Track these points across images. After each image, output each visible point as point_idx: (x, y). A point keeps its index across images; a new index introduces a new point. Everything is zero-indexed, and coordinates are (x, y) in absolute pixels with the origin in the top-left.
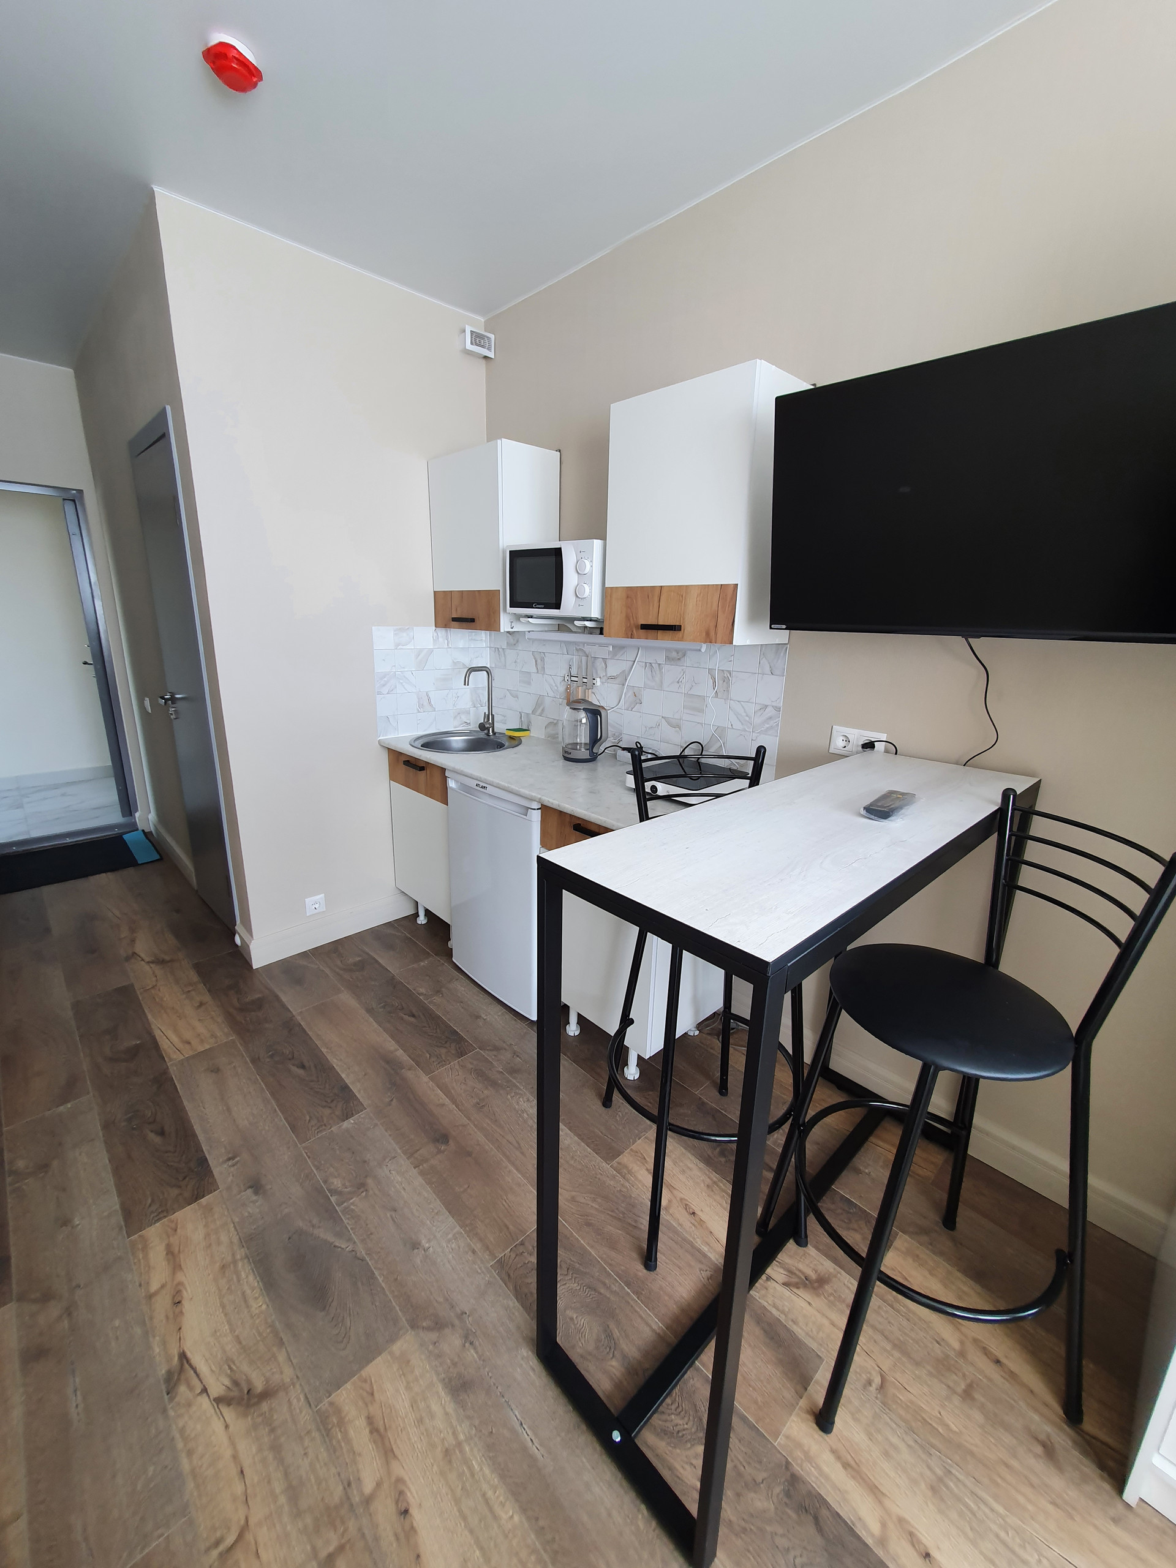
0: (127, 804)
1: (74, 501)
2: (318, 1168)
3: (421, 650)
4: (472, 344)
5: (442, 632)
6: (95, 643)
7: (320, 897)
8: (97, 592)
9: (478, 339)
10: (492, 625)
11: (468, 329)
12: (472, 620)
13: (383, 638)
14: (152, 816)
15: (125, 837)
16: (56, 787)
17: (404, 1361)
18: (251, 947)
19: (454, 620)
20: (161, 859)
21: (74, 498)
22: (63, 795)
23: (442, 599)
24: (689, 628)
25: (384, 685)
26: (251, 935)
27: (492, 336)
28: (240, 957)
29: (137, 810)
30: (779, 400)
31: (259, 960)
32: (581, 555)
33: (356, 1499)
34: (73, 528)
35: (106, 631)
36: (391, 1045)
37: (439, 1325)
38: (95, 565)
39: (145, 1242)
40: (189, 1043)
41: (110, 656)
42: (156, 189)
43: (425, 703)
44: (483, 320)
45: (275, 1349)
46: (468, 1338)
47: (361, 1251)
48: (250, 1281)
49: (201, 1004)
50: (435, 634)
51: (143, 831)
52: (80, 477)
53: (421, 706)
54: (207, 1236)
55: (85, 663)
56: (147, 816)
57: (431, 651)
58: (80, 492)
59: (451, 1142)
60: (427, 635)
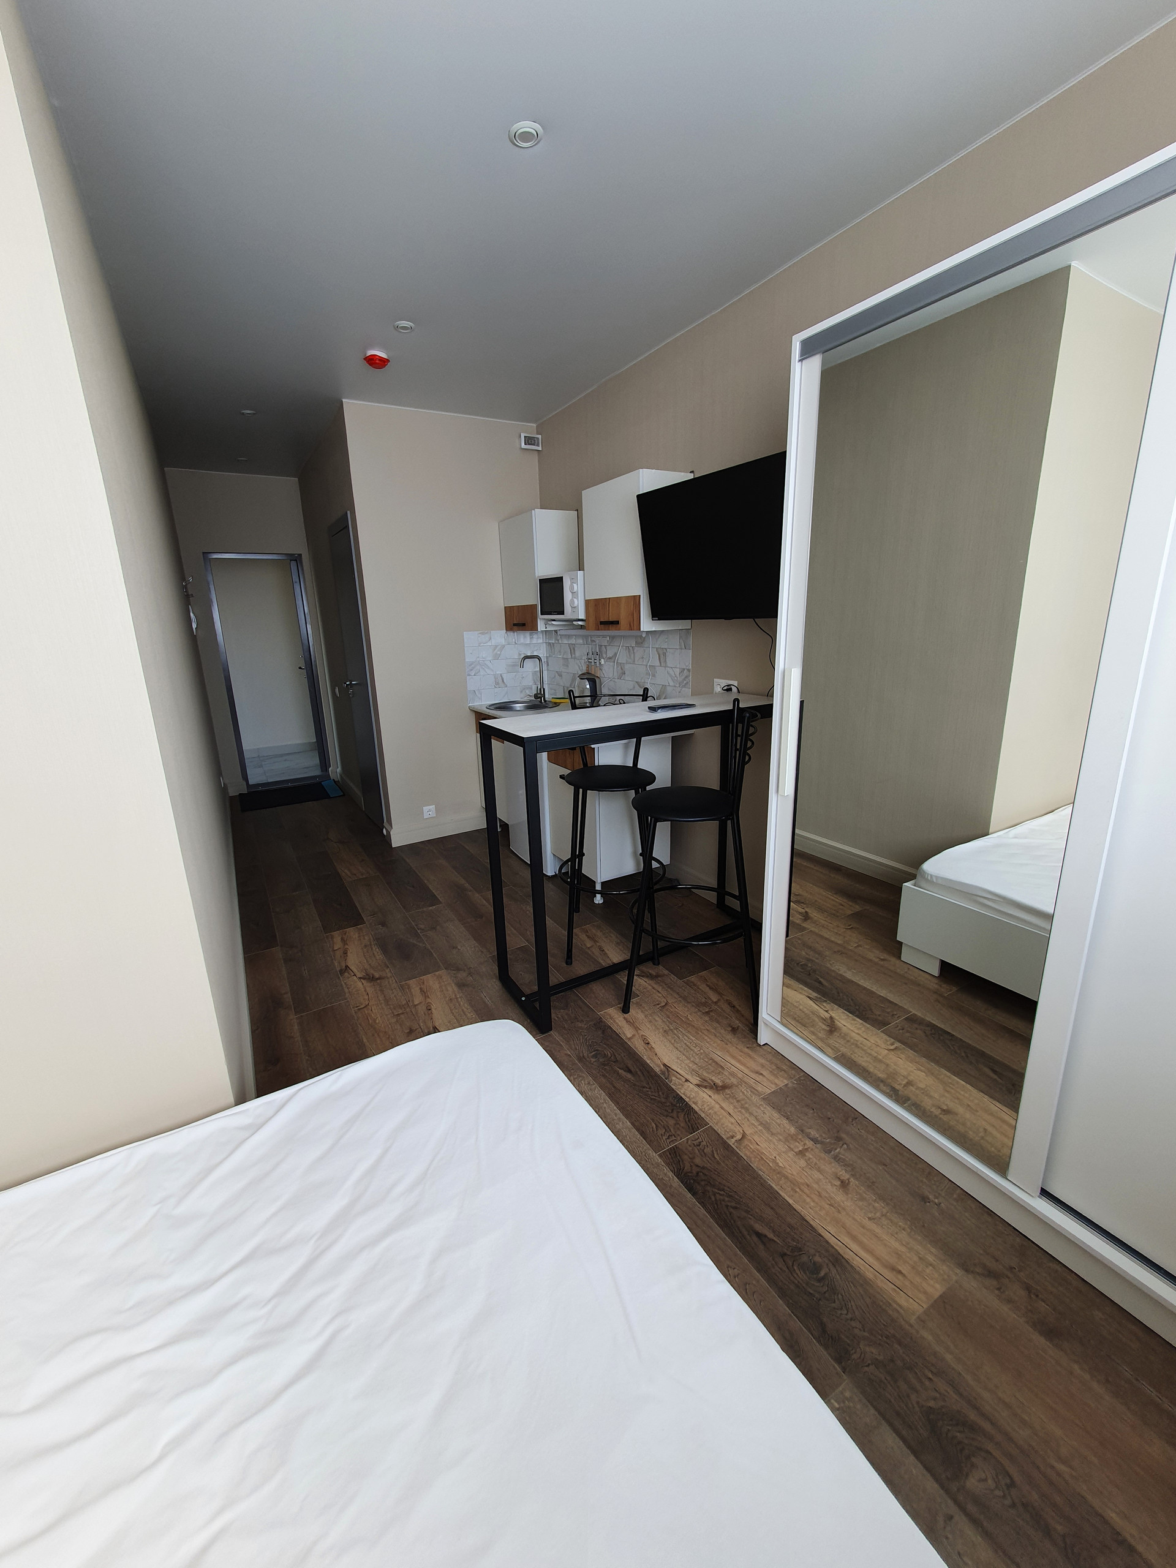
0: (324, 763)
1: (296, 560)
2: (413, 921)
3: (496, 646)
4: (525, 444)
5: (511, 634)
6: (307, 654)
7: (432, 807)
8: (308, 620)
9: (529, 441)
10: (533, 628)
11: (523, 435)
12: (524, 625)
13: (471, 638)
14: (339, 770)
15: (322, 783)
16: (282, 756)
17: (440, 977)
18: (391, 833)
19: (515, 625)
20: (344, 795)
21: (297, 559)
22: (285, 760)
23: (509, 611)
24: (623, 622)
25: (472, 670)
26: (392, 827)
27: (540, 437)
28: (387, 840)
29: (330, 766)
30: (638, 496)
31: (396, 842)
32: (574, 580)
33: (411, 1004)
34: (295, 578)
35: (313, 645)
36: (462, 881)
37: (458, 969)
38: (307, 600)
39: (332, 937)
40: (355, 875)
41: (315, 661)
42: (344, 400)
43: (500, 682)
44: (535, 425)
45: (385, 968)
46: (470, 974)
47: (428, 946)
48: (376, 950)
49: (363, 860)
50: (506, 635)
51: (334, 780)
52: (299, 546)
53: (497, 683)
54: (359, 936)
55: (300, 668)
56: (336, 770)
57: (504, 646)
58: (300, 555)
59: (484, 918)
60: (500, 636)
